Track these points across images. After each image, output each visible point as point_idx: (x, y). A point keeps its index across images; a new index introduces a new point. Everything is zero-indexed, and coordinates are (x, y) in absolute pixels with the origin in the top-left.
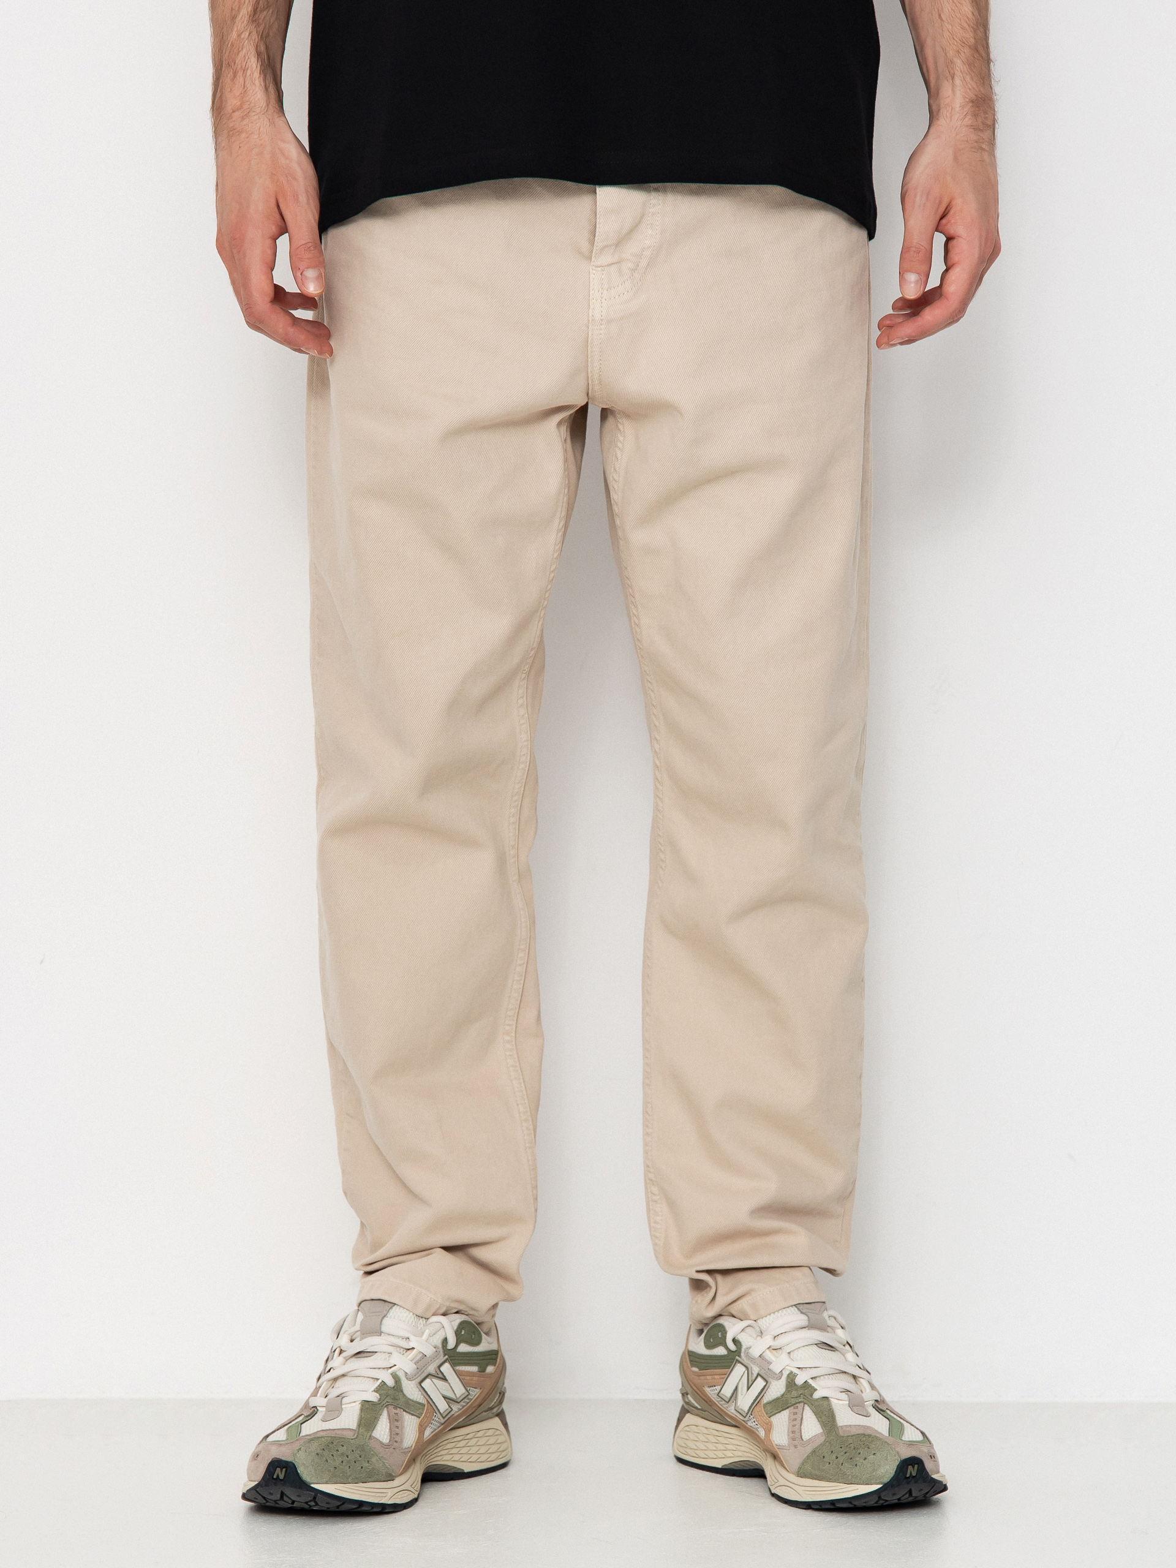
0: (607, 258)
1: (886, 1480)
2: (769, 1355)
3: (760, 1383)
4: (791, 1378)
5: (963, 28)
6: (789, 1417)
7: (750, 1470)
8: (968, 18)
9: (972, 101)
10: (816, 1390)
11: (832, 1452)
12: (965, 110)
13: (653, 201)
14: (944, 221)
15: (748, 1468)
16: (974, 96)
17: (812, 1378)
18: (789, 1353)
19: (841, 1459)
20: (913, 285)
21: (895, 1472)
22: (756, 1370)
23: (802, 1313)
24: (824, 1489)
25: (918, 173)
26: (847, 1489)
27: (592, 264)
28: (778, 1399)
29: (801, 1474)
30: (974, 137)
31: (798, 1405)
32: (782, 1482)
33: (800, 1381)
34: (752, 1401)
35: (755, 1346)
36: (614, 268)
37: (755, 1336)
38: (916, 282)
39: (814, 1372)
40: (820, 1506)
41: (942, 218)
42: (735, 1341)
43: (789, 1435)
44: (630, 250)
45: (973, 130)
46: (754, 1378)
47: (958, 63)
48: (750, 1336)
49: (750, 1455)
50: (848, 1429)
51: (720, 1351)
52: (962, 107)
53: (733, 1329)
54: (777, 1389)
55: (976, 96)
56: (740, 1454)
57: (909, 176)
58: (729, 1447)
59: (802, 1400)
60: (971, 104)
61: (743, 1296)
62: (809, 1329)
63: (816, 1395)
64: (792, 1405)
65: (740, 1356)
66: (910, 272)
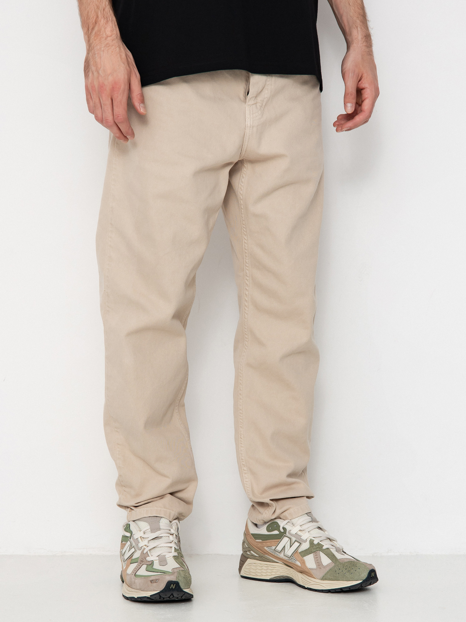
0: (252, 102)
1: (364, 578)
2: (299, 533)
3: (297, 544)
4: (311, 542)
5: (358, 9)
6: (314, 557)
7: (283, 579)
8: (360, 4)
9: (365, 36)
10: (323, 546)
11: (339, 569)
12: (363, 40)
13: (268, 80)
14: (360, 83)
15: (282, 579)
16: (365, 34)
17: (321, 541)
18: (309, 532)
19: (344, 571)
20: (349, 108)
21: (368, 575)
22: (294, 539)
23: (308, 516)
24: (336, 584)
25: (348, 65)
26: (348, 583)
27: (246, 104)
28: (306, 550)
29: (323, 579)
30: (367, 50)
31: (317, 552)
32: (313, 583)
33: (316, 542)
34: (293, 551)
35: (293, 530)
36: (254, 106)
37: (292, 526)
38: (351, 107)
39: (321, 539)
40: (335, 591)
41: (359, 81)
42: (284, 528)
43: (316, 564)
44: (259, 99)
45: (366, 47)
46: (293, 543)
47: (358, 21)
48: (290, 526)
49: (285, 574)
50: (342, 560)
51: (276, 532)
52: (362, 39)
53: (282, 523)
54: (305, 546)
55: (366, 34)
56: (279, 573)
57: (344, 66)
58: (274, 571)
59: (319, 550)
60: (365, 38)
61: (286, 510)
62: (312, 522)
63: (324, 548)
64: (314, 552)
65: (286, 534)
66: (348, 103)
